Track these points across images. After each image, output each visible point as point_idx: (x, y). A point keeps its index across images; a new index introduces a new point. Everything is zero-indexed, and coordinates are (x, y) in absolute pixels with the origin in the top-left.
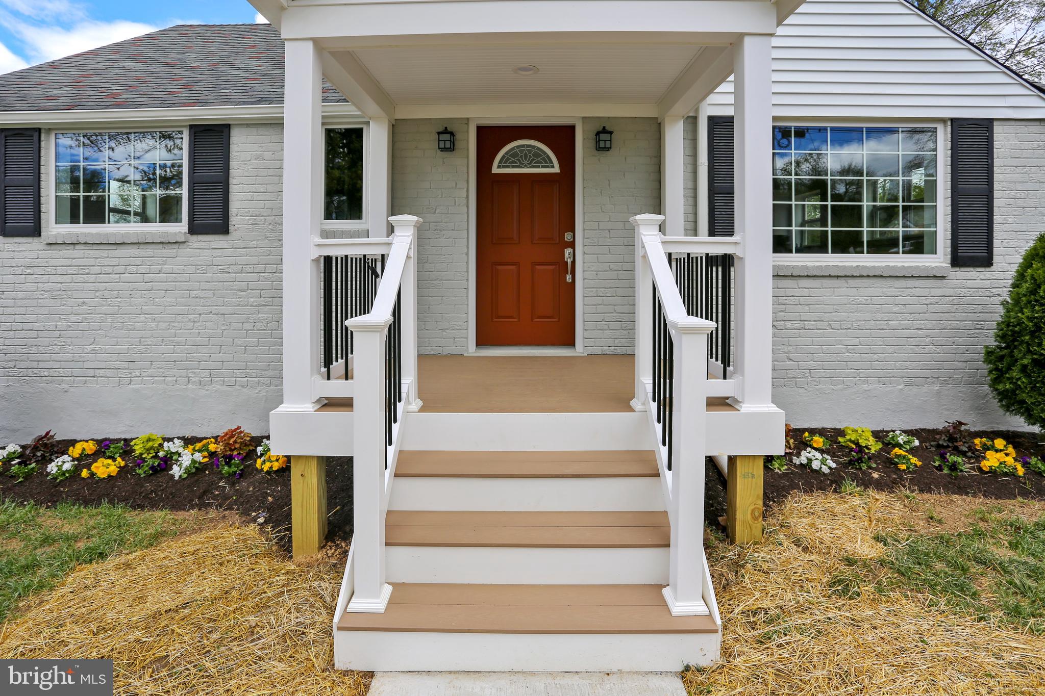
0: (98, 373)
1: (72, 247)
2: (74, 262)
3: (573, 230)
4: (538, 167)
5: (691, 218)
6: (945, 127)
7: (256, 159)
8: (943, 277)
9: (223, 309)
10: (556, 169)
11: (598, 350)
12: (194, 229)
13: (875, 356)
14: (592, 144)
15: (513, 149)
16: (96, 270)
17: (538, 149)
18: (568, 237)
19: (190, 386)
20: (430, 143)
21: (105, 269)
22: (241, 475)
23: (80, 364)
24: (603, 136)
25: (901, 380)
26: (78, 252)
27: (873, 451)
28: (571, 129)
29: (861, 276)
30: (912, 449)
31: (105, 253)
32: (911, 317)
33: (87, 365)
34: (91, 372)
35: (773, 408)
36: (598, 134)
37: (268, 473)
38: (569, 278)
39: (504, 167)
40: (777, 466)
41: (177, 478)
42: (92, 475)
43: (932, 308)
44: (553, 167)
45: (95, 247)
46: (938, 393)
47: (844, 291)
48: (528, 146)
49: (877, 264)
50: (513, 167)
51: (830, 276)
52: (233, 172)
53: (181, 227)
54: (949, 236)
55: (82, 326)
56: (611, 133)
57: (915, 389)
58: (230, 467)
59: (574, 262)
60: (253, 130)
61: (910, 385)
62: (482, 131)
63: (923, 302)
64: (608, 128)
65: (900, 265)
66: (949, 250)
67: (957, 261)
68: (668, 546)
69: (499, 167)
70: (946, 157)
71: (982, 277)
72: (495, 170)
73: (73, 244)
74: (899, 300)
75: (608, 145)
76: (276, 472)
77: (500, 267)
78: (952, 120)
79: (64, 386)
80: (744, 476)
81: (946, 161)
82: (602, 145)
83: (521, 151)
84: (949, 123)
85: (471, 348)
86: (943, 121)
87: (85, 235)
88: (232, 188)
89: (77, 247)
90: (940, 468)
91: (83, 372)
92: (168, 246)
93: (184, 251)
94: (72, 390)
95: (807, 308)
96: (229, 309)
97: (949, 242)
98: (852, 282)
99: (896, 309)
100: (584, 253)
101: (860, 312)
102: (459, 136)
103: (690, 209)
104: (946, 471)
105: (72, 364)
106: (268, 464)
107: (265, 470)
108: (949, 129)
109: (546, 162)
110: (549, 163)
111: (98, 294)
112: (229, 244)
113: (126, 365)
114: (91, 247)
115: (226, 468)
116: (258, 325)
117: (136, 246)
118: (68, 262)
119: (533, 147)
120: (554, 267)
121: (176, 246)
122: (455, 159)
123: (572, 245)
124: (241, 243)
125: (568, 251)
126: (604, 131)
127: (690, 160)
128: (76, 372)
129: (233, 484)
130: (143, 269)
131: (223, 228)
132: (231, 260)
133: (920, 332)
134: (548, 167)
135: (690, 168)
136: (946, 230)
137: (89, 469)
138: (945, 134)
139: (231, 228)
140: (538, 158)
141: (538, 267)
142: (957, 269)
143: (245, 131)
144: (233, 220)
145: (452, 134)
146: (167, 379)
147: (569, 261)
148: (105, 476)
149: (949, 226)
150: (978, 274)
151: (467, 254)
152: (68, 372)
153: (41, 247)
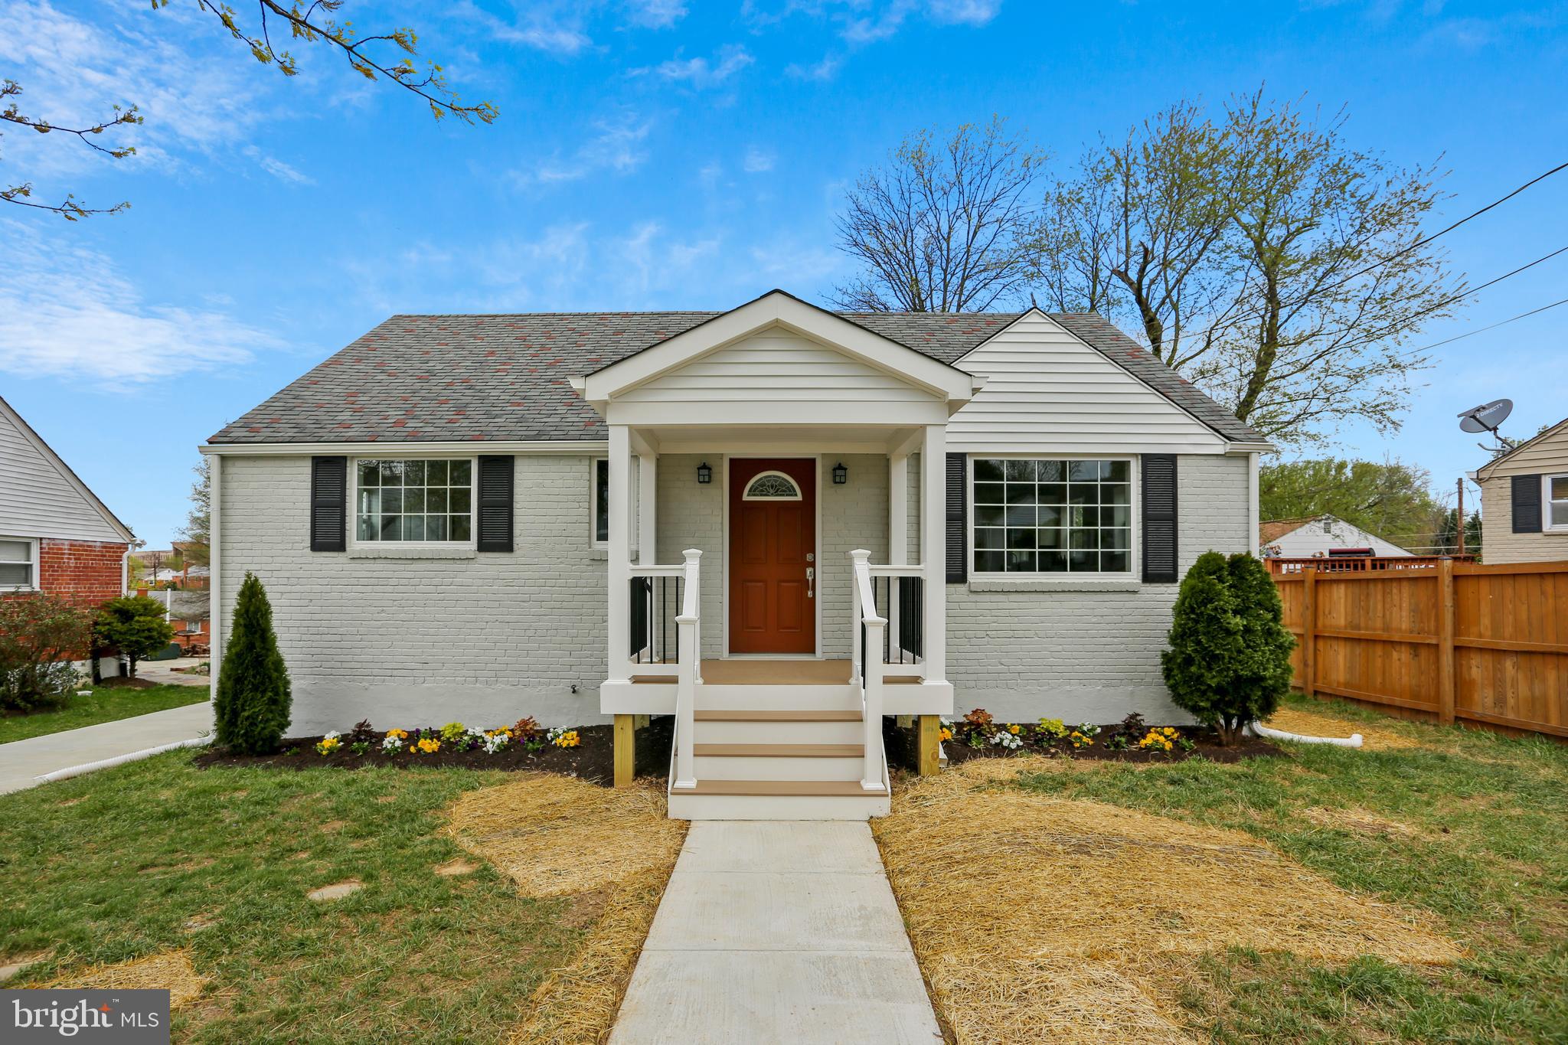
0: (395, 673)
1: (372, 561)
2: (375, 574)
3: (813, 551)
4: (783, 495)
5: (915, 541)
6: (1137, 460)
7: (538, 487)
8: (1135, 592)
9: (508, 618)
10: (799, 498)
11: (835, 656)
12: (483, 547)
13: (1077, 661)
14: (830, 477)
15: (761, 479)
16: (394, 581)
17: (783, 479)
18: (809, 557)
19: (478, 685)
20: (690, 476)
21: (403, 581)
22: (543, 751)
23: (379, 665)
24: (839, 472)
25: (1099, 682)
26: (378, 566)
27: (1060, 736)
28: (812, 462)
29: (1063, 592)
30: (1094, 735)
31: (402, 567)
32: (1108, 627)
33: (385, 665)
34: (389, 672)
35: (947, 683)
36: (834, 470)
37: (566, 748)
38: (810, 593)
39: (754, 495)
40: (974, 743)
41: (491, 753)
42: (419, 750)
43: (1127, 619)
44: (796, 495)
45: (394, 561)
46: (1132, 693)
47: (1048, 604)
48: (774, 476)
49: (1076, 581)
50: (761, 495)
51: (1036, 591)
52: (517, 497)
53: (472, 544)
54: (1141, 557)
55: (382, 631)
56: (845, 469)
57: (1111, 690)
58: (534, 744)
59: (814, 580)
60: (535, 462)
61: (1108, 686)
62: (734, 463)
63: (1118, 613)
64: (843, 465)
65: (1096, 581)
66: (1141, 568)
67: (1148, 578)
68: (863, 756)
69: (748, 495)
70: (1138, 487)
71: (1169, 592)
72: (746, 498)
73: (374, 558)
74: (1097, 612)
75: (843, 480)
76: (572, 748)
77: (749, 584)
78: (1143, 455)
79: (365, 684)
80: (926, 730)
81: (1138, 490)
82: (838, 480)
83: (768, 481)
84: (1140, 457)
85: (725, 654)
86: (1136, 455)
87: (386, 551)
88: (516, 511)
89: (378, 561)
90: (1108, 747)
91: (382, 672)
92: (459, 562)
93: (472, 566)
94: (372, 687)
95: (1016, 619)
96: (513, 618)
97: (1140, 561)
98: (1056, 596)
99: (1094, 620)
100: (823, 573)
101: (1062, 623)
102: (714, 470)
103: (914, 534)
104: (1112, 749)
105: (371, 665)
106: (566, 742)
107: (564, 746)
108: (1140, 461)
109: (790, 491)
110: (791, 491)
111: (395, 603)
112: (513, 561)
113: (420, 666)
114: (389, 561)
115: (531, 745)
116: (539, 632)
117: (430, 561)
118: (369, 574)
119: (779, 477)
120: (795, 584)
121: (467, 562)
122: (710, 490)
123: (813, 564)
124: (523, 560)
125: (809, 570)
126: (840, 467)
127: (913, 491)
128: (375, 672)
129: (538, 757)
130: (436, 581)
131: (507, 546)
132: (515, 575)
133: (1116, 640)
134: (791, 495)
135: (914, 498)
136: (1138, 551)
137: (416, 746)
138: (1138, 466)
139: (515, 546)
140: (782, 488)
141: (783, 584)
142: (1148, 585)
143: (526, 461)
144: (517, 540)
145: (710, 469)
146: (457, 679)
147: (810, 579)
148: (430, 751)
149: (1140, 547)
150: (1165, 589)
151: (722, 572)
152: (368, 672)
153: (345, 560)
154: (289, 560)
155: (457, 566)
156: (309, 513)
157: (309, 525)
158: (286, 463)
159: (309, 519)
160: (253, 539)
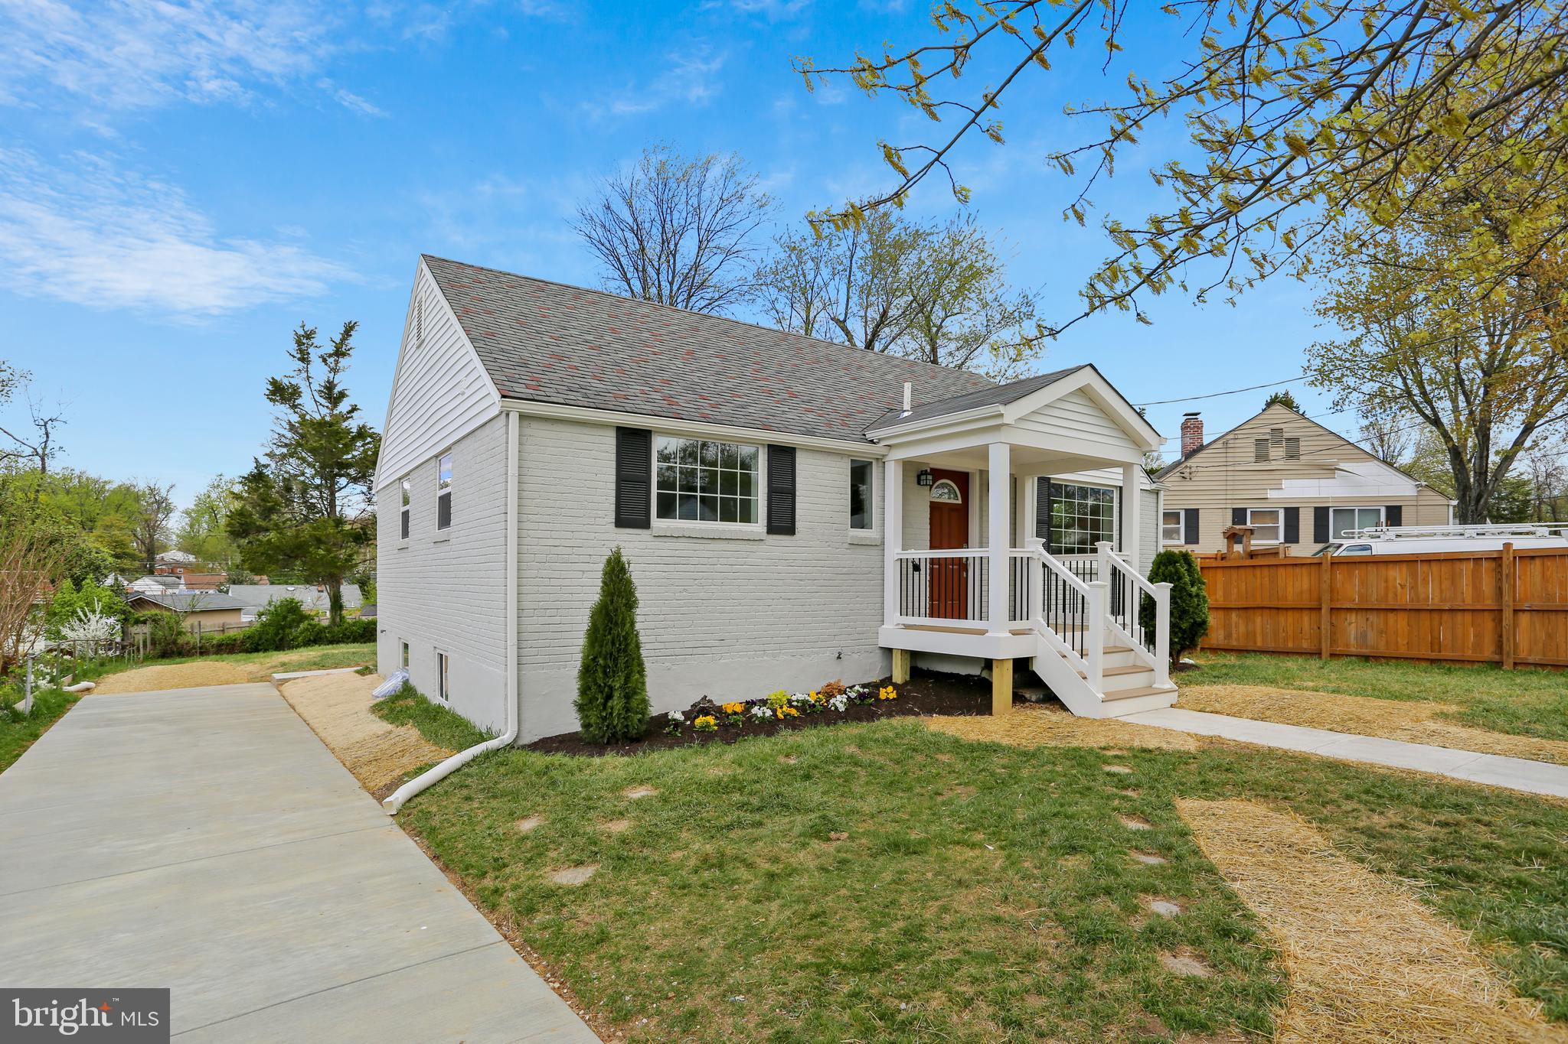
0: (696, 651)
1: (677, 540)
2: (677, 553)
3: (967, 542)
6: (1117, 490)
7: (813, 478)
9: (789, 595)
12: (771, 530)
16: (695, 561)
18: (965, 547)
21: (702, 560)
23: (681, 644)
26: (679, 544)
31: (701, 547)
33: (686, 644)
34: (690, 651)
45: (695, 540)
52: (798, 486)
53: (761, 527)
55: (684, 610)
60: (809, 454)
70: (1117, 507)
73: (672, 536)
79: (667, 664)
84: (1119, 488)
88: (798, 499)
91: (683, 651)
92: (750, 543)
93: (762, 547)
94: (673, 667)
105: (673, 645)
111: (696, 582)
112: (796, 543)
113: (717, 643)
114: (690, 540)
117: (725, 542)
118: (670, 553)
121: (759, 543)
124: (805, 543)
128: (678, 651)
130: (732, 561)
131: (790, 530)
132: (795, 556)
138: (1117, 494)
139: (797, 530)
143: (806, 454)
144: (798, 524)
146: (749, 653)
152: (668, 652)
153: (650, 538)
154: (592, 535)
155: (749, 547)
156: (613, 486)
157: (613, 500)
158: (586, 430)
159: (613, 493)
160: (551, 511)
